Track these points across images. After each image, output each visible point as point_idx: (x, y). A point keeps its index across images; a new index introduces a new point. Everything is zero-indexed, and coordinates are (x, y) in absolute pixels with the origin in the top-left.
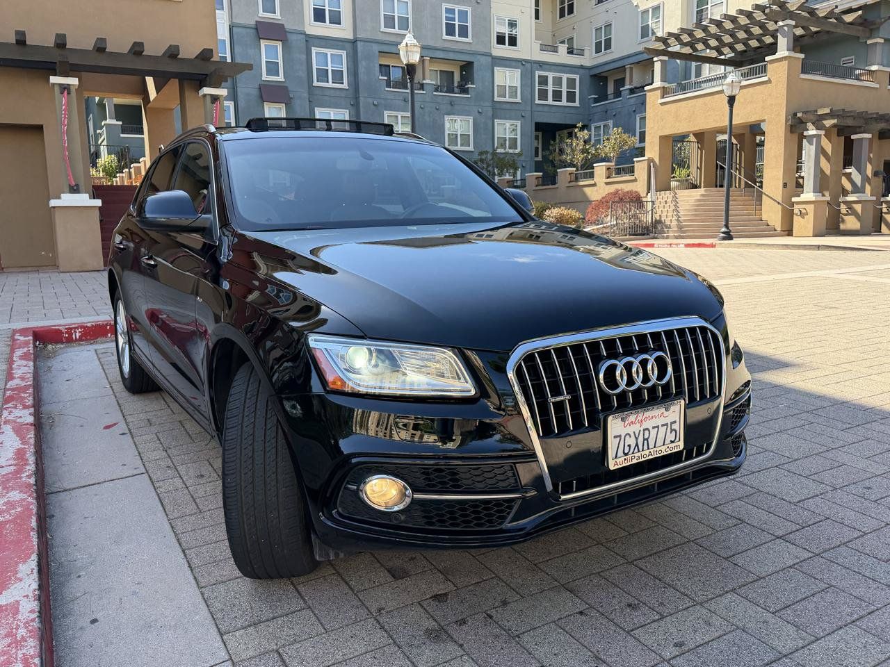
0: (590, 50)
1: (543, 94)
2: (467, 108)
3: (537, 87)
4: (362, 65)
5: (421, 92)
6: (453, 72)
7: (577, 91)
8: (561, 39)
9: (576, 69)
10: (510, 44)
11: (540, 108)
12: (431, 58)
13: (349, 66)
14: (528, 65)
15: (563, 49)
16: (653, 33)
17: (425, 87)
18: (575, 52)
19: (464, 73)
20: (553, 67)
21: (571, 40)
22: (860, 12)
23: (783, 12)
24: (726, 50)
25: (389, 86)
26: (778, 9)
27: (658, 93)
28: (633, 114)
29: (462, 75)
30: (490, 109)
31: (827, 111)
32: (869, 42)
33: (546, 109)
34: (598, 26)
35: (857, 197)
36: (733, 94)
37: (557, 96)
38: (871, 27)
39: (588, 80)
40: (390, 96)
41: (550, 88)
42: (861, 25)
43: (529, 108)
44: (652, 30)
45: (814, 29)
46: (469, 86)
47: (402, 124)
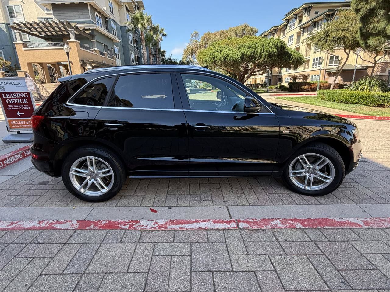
22: (90, 31)
23: (69, 26)
24: (43, 33)
26: (67, 24)
27: (22, 45)
32: (92, 41)
36: (68, 52)
38: (93, 36)
42: (90, 35)
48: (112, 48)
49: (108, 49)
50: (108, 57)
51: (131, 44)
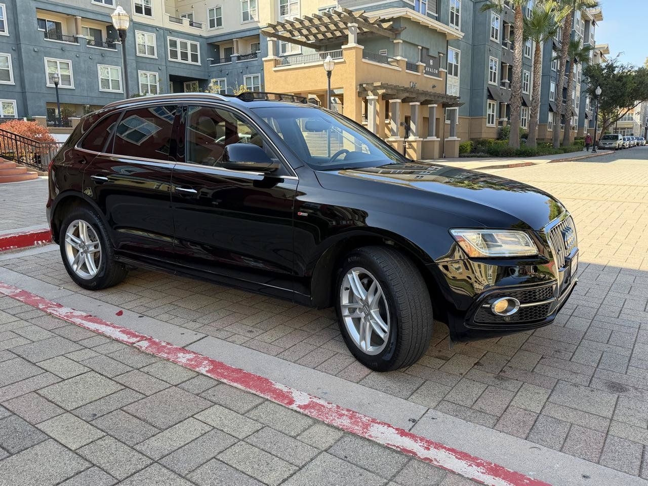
0: (206, 25)
1: (174, 54)
2: (115, 59)
3: (169, 48)
4: (22, 18)
5: (76, 44)
6: (100, 31)
7: (199, 53)
8: (184, 14)
9: (197, 38)
10: (146, 14)
11: (172, 65)
12: (82, 17)
13: (9, 17)
14: (161, 31)
15: (186, 21)
16: (252, 18)
17: (79, 40)
18: (194, 24)
19: (110, 32)
20: (180, 35)
21: (190, 16)
22: (391, 23)
23: (351, 18)
24: (312, 38)
25: (46, 37)
26: (348, 15)
27: (272, 63)
28: (240, 74)
29: (108, 33)
30: (134, 61)
31: (379, 84)
32: (395, 41)
33: (177, 65)
34: (211, 8)
35: (395, 138)
36: (330, 70)
37: (184, 56)
38: (396, 32)
39: (205, 47)
40: (47, 45)
41: (179, 50)
42: (390, 30)
43: (164, 63)
44: (251, 16)
45: (365, 30)
46: (116, 42)
47: (61, 68)
48: (439, 53)
49: (429, 56)
50: (425, 73)
51: (494, 39)
